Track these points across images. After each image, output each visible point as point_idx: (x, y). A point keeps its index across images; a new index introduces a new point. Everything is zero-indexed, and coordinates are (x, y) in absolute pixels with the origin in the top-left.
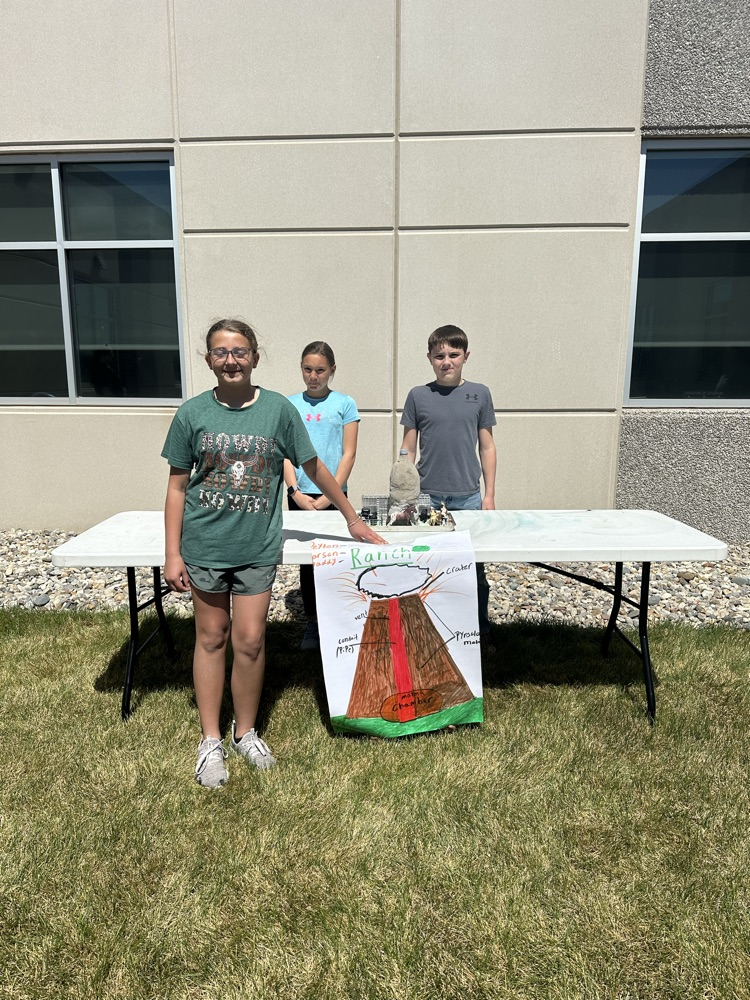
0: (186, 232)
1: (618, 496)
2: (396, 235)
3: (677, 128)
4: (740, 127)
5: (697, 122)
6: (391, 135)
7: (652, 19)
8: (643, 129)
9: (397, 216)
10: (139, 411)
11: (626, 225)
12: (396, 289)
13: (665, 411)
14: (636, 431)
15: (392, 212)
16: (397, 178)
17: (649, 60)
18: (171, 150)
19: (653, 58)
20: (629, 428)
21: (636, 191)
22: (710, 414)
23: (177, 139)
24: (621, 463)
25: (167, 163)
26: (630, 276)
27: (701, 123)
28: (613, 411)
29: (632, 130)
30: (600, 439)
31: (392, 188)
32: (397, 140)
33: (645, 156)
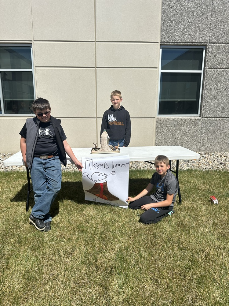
0: (36, 67)
1: (156, 140)
2: (96, 69)
3: (169, 42)
4: (185, 43)
5: (174, 41)
6: (94, 42)
7: (162, 13)
8: (161, 42)
10: (23, 118)
11: (157, 68)
13: (168, 118)
15: (95, 63)
16: (96, 53)
17: (161, 24)
18: (31, 43)
19: (163, 24)
20: (158, 122)
21: (159, 59)
22: (179, 119)
23: (33, 40)
24: (156, 132)
25: (30, 47)
27: (175, 41)
28: (154, 118)
29: (158, 42)
30: (151, 125)
31: (95, 56)
32: (95, 43)
33: (161, 49)
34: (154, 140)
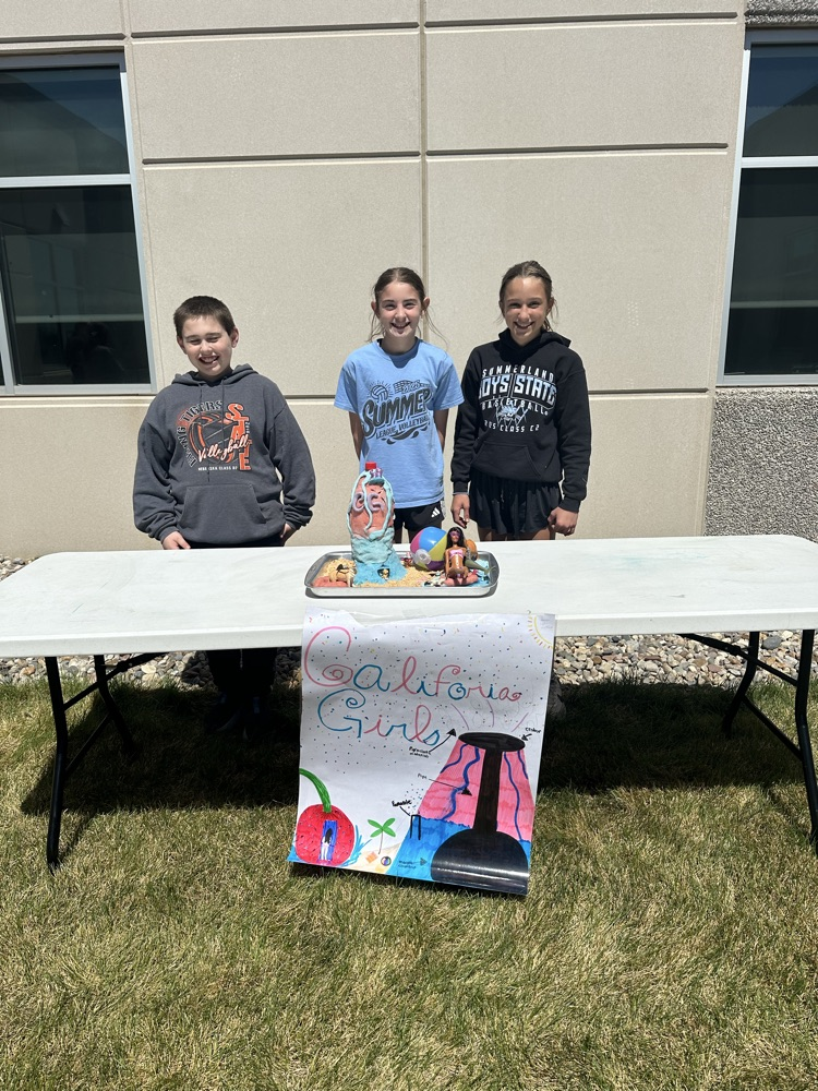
0: (146, 162)
1: (708, 499)
2: (424, 162)
6: (414, 26)
8: (748, 14)
9: (424, 137)
10: (95, 402)
11: (724, 146)
12: (425, 235)
13: (769, 390)
14: (734, 417)
15: (418, 132)
16: (423, 85)
18: (121, 50)
20: (724, 413)
21: (737, 100)
23: (128, 34)
24: (714, 457)
25: (117, 68)
26: (728, 214)
28: (704, 391)
29: (732, 16)
30: (691, 422)
31: (418, 99)
32: (422, 33)
33: (749, 52)
34: (700, 498)
